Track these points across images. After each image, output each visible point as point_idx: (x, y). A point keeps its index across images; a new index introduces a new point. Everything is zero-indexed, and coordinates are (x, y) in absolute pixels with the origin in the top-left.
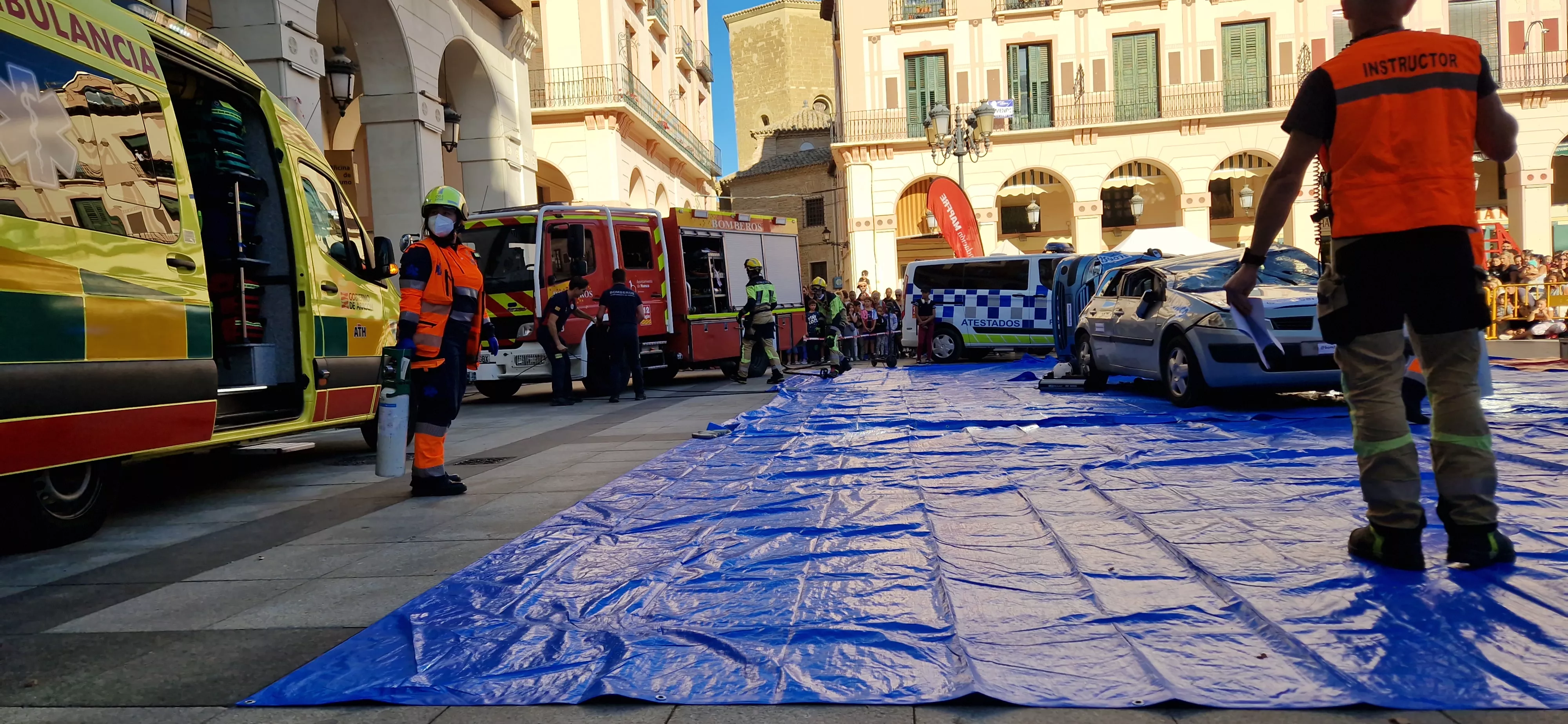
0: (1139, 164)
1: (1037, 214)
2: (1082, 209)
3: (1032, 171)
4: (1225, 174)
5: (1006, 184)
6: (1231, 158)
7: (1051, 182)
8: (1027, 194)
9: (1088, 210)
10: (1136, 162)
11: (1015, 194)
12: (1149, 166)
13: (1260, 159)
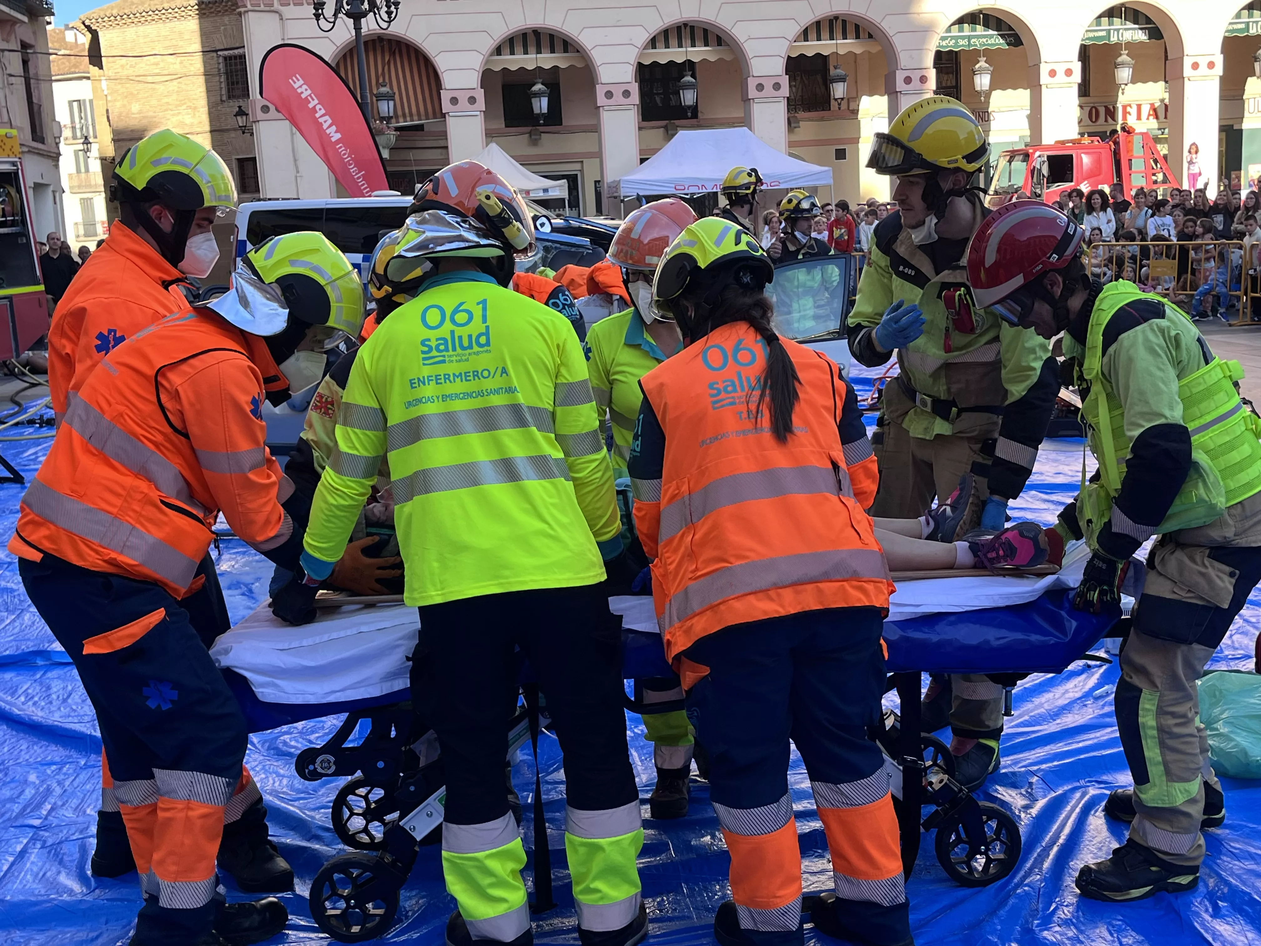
0: (692, 28)
1: (545, 101)
2: (609, 95)
3: (536, 32)
4: (811, 48)
5: (498, 51)
6: (818, 23)
7: (566, 51)
8: (530, 67)
9: (618, 98)
10: (685, 25)
11: (513, 68)
12: (705, 31)
13: (857, 27)
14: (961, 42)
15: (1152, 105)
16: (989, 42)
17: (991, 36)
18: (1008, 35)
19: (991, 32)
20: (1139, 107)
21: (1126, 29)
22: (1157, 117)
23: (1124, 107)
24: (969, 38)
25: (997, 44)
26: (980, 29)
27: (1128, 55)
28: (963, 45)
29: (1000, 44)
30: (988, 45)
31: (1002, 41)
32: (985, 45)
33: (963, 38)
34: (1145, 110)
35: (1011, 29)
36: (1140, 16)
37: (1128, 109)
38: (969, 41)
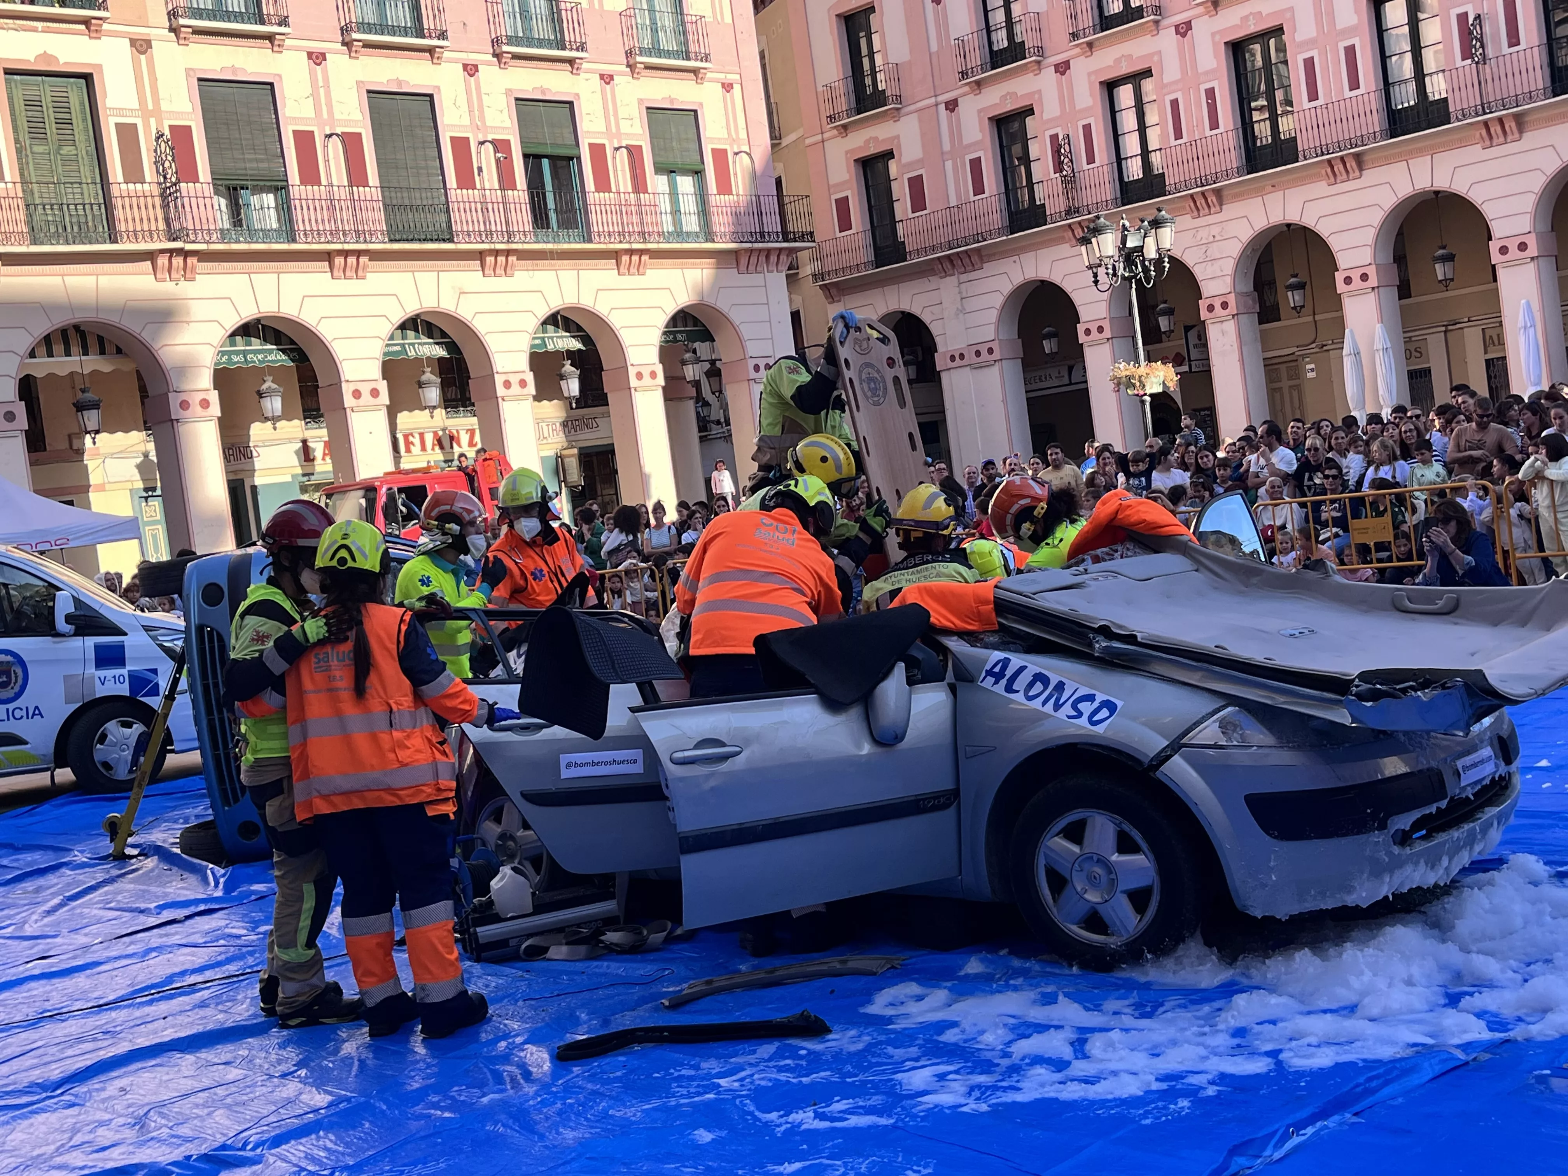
4: (43, 367)
6: (48, 338)
14: (236, 359)
15: (435, 433)
16: (269, 358)
17: (270, 351)
18: (291, 350)
19: (269, 347)
20: (422, 435)
21: (419, 344)
22: (442, 447)
23: (406, 437)
24: (245, 353)
25: (279, 361)
26: (256, 344)
27: (431, 372)
28: (238, 362)
29: (282, 360)
30: (269, 361)
31: (284, 357)
32: (264, 362)
33: (237, 353)
34: (429, 439)
35: (292, 342)
36: (434, 328)
37: (411, 439)
38: (245, 357)
